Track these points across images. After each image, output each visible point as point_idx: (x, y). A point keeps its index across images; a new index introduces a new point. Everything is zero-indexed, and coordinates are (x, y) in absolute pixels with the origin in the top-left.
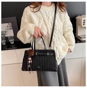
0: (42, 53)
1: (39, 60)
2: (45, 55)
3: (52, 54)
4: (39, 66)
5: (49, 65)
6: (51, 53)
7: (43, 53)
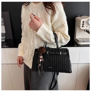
0: (53, 52)
1: (51, 59)
2: (57, 54)
3: (65, 54)
4: (51, 66)
5: (62, 66)
6: (64, 52)
7: (55, 52)
